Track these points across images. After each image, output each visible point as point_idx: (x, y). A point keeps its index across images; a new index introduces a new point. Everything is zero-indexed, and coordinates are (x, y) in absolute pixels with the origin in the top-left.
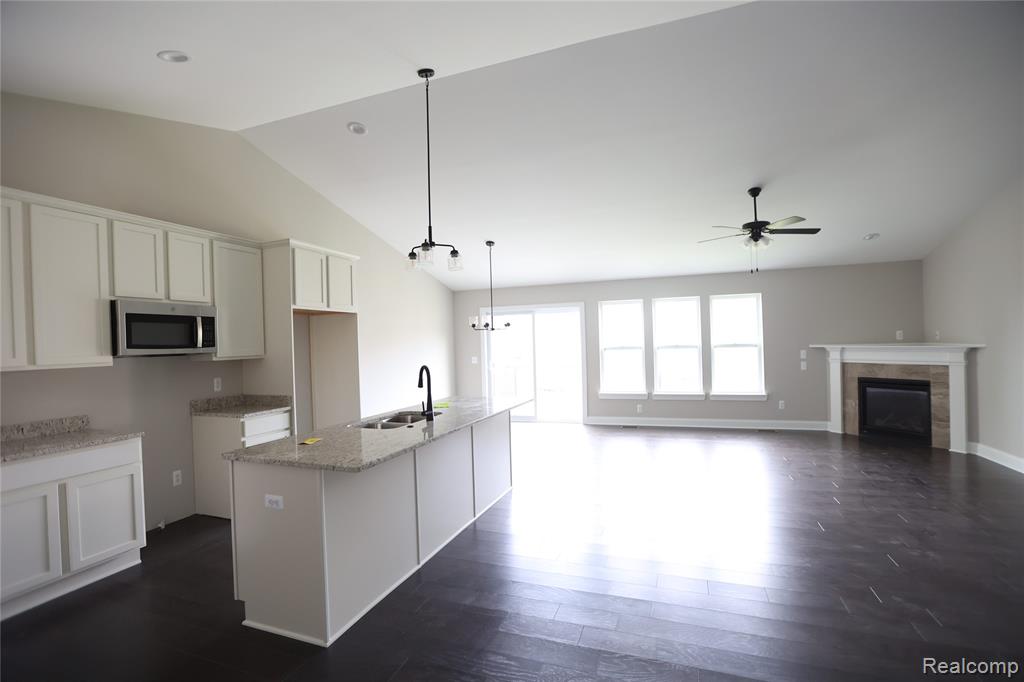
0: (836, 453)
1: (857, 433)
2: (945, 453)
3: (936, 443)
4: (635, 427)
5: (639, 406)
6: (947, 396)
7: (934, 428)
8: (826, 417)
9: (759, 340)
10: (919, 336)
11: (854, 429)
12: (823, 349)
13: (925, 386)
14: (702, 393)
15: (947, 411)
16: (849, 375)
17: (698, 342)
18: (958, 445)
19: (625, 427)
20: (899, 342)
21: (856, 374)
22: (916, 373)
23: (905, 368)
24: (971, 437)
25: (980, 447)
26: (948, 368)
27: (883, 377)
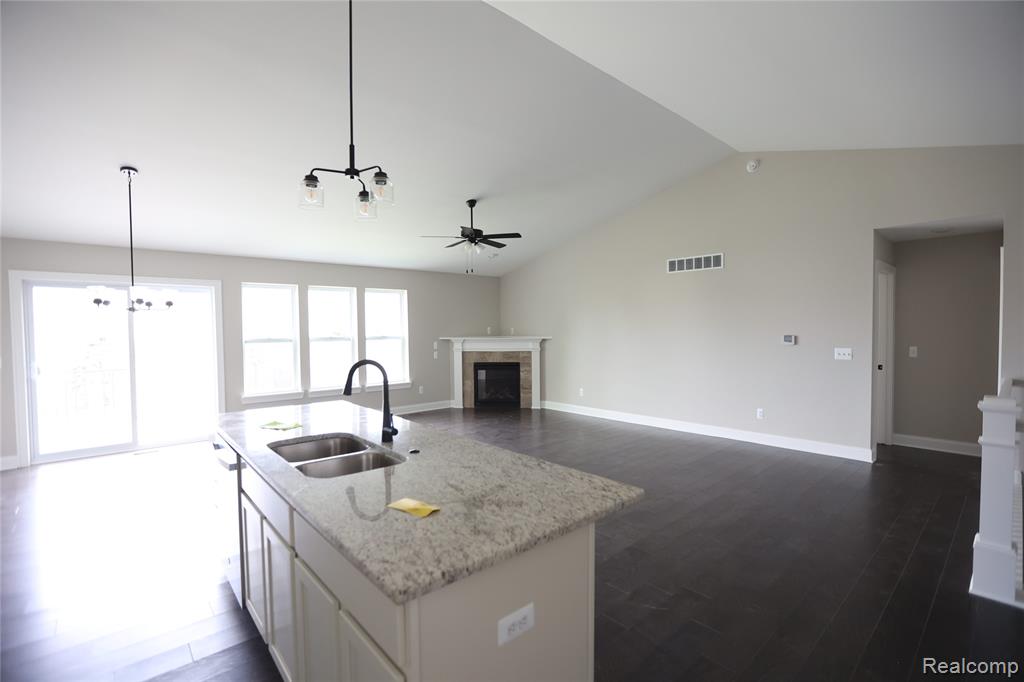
1: (473, 406)
2: (529, 410)
3: (523, 405)
6: (530, 372)
7: (522, 395)
8: (449, 396)
11: (471, 404)
12: (449, 340)
13: (517, 365)
15: (530, 382)
16: (467, 361)
18: (536, 405)
20: (489, 336)
21: (472, 360)
22: (511, 357)
23: (505, 354)
24: (543, 397)
25: (547, 402)
26: (530, 352)
27: (491, 361)
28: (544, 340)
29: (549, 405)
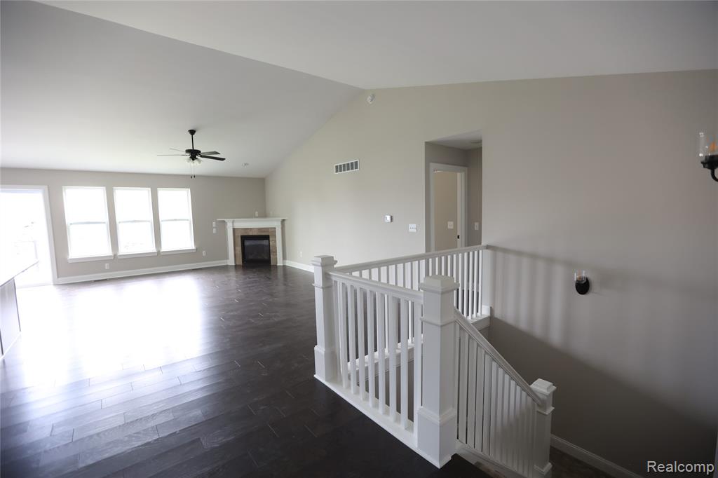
0: (232, 274)
1: (241, 264)
2: (276, 267)
3: (272, 264)
4: (106, 280)
5: (106, 264)
6: (275, 241)
7: (271, 257)
8: (227, 258)
9: (190, 217)
10: (264, 215)
11: (240, 262)
12: (224, 221)
13: (267, 237)
14: (155, 251)
15: (276, 248)
16: (237, 234)
17: (151, 218)
18: (280, 263)
19: (95, 281)
20: (257, 217)
21: (239, 234)
22: (264, 231)
23: (260, 229)
24: (284, 258)
25: (287, 261)
26: (275, 228)
27: (251, 234)
28: (284, 220)
29: (289, 263)
